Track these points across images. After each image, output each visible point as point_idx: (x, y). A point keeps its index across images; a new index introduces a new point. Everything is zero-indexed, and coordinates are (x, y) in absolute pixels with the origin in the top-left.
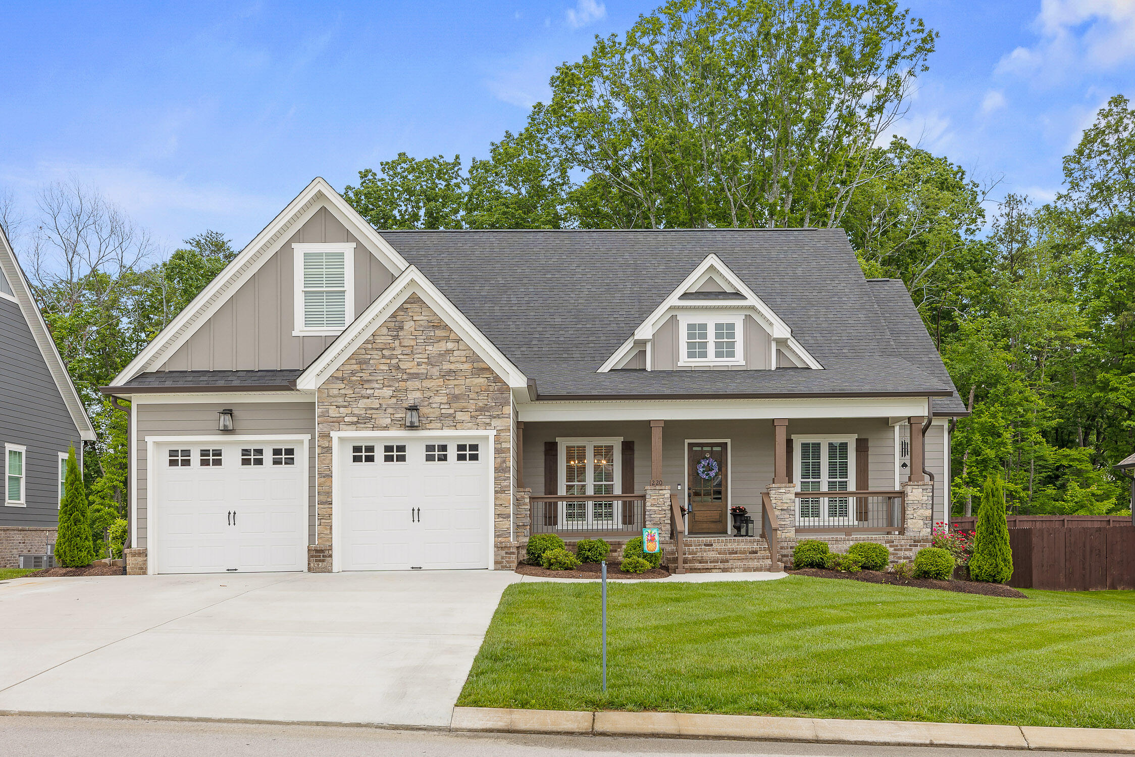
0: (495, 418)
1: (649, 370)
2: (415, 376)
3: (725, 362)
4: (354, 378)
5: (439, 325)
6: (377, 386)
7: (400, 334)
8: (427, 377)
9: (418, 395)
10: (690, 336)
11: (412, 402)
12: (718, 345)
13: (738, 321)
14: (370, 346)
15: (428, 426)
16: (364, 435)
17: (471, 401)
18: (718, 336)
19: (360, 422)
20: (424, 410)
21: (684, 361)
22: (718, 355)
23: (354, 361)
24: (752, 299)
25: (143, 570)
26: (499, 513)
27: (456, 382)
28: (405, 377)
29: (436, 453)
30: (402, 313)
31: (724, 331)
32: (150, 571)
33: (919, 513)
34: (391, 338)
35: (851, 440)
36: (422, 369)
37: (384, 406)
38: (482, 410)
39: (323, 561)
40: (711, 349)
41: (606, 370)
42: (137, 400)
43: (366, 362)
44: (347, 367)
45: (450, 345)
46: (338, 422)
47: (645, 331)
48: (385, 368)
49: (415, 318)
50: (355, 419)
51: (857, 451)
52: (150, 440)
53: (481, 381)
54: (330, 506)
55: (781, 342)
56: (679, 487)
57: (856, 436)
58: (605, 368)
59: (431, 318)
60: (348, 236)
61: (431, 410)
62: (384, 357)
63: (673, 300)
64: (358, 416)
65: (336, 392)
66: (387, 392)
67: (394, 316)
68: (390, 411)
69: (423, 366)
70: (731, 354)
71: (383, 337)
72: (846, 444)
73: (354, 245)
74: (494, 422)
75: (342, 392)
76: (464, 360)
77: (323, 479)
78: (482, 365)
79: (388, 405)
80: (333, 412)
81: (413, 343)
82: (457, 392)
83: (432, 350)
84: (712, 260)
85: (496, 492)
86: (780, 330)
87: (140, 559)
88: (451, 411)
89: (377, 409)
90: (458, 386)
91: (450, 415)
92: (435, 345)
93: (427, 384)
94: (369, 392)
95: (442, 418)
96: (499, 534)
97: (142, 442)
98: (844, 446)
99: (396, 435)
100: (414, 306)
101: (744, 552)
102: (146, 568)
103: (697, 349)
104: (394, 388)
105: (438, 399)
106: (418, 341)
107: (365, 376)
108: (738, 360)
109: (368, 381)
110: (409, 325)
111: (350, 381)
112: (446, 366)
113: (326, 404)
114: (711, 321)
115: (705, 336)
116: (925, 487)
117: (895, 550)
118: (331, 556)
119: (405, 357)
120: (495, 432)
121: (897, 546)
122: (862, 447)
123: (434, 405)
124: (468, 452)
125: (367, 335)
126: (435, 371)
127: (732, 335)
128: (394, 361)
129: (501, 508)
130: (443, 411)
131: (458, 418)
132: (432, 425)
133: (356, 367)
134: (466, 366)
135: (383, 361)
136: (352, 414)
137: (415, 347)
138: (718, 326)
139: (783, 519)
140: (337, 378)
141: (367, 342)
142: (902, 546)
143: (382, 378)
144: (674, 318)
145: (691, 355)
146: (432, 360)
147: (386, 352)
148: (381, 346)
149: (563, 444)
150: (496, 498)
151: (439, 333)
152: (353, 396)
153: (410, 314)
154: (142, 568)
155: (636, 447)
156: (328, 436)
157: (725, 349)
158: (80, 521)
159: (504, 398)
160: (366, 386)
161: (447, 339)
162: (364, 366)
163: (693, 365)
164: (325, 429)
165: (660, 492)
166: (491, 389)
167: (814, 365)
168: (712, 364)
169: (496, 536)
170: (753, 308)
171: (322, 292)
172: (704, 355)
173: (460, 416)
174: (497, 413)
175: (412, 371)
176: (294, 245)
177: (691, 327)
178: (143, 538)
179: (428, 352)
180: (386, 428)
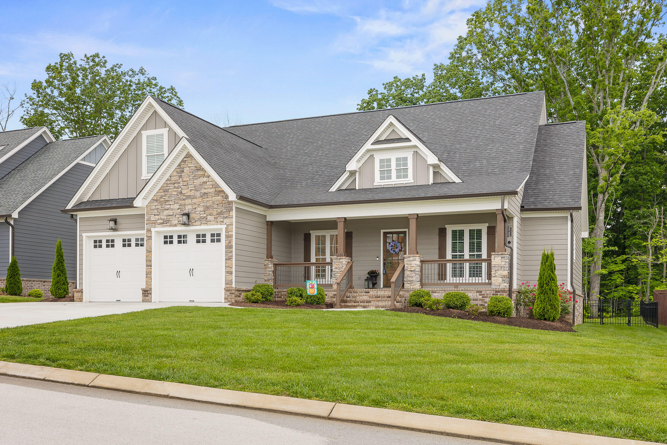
0: (225, 218)
1: (357, 188)
2: (189, 197)
3: (403, 181)
4: (162, 200)
5: (200, 168)
6: (172, 203)
7: (182, 174)
8: (194, 197)
9: (190, 207)
10: (381, 167)
11: (187, 211)
12: (398, 171)
13: (409, 155)
14: (169, 182)
15: (194, 224)
16: (167, 230)
17: (215, 209)
18: (397, 165)
19: (165, 222)
20: (192, 216)
21: (378, 182)
22: (398, 177)
23: (162, 191)
24: (415, 141)
25: (81, 300)
26: (227, 271)
27: (207, 199)
28: (184, 198)
29: (201, 238)
30: (183, 163)
31: (402, 162)
32: (84, 300)
33: (499, 273)
34: (178, 177)
35: (484, 228)
36: (192, 193)
37: (175, 214)
38: (219, 214)
39: (147, 296)
40: (394, 174)
41: (334, 190)
42: (80, 215)
43: (167, 191)
44: (159, 194)
45: (205, 179)
46: (154, 223)
47: (352, 166)
48: (175, 193)
49: (189, 166)
50: (162, 221)
51: (488, 234)
52: (84, 235)
53: (219, 198)
54: (151, 267)
55: (435, 166)
56: (378, 259)
57: (487, 225)
58: (334, 189)
59: (196, 165)
60: (166, 125)
61: (196, 215)
62: (175, 187)
63: (368, 145)
64: (163, 220)
65: (154, 207)
66: (177, 206)
67: (179, 165)
68: (177, 216)
69: (193, 191)
70: (406, 176)
71: (175, 177)
72: (481, 230)
73: (168, 129)
74: (226, 221)
75: (157, 207)
76: (211, 187)
77: (148, 253)
78: (219, 189)
79: (176, 213)
80: (153, 218)
81: (188, 179)
82: (208, 205)
83: (198, 182)
84: (391, 119)
85: (226, 259)
86: (432, 159)
87: (80, 294)
88: (205, 215)
89: (172, 215)
90: (209, 201)
91: (205, 217)
92: (198, 179)
93: (194, 201)
94: (168, 206)
95: (201, 219)
96: (228, 282)
97: (81, 236)
98: (479, 232)
99: (181, 229)
100: (188, 159)
101: (384, 297)
102: (82, 299)
103: (386, 173)
104: (179, 204)
105: (199, 209)
106: (190, 178)
107: (166, 198)
108: (410, 180)
109: (168, 201)
110: (186, 170)
111: (160, 201)
112: (203, 191)
113: (150, 214)
114: (393, 156)
115: (389, 166)
116: (503, 256)
117: (483, 297)
118: (151, 294)
119: (185, 187)
120: (225, 226)
121: (484, 295)
122: (491, 231)
123: (197, 213)
124: (216, 238)
125: (167, 176)
126: (198, 194)
127: (406, 164)
128: (180, 189)
129: (228, 268)
130: (201, 215)
131: (208, 219)
132: (196, 224)
133: (162, 194)
134: (213, 190)
135: (175, 190)
136: (161, 219)
137: (189, 181)
138: (398, 160)
139: (412, 277)
140: (154, 200)
141: (168, 180)
142: (487, 294)
143: (174, 199)
144: (372, 156)
145: (382, 178)
146: (197, 188)
147: (176, 185)
148: (173, 182)
149: (314, 234)
150: (226, 263)
151: (200, 173)
152: (161, 209)
153: (187, 164)
154: (80, 299)
155: (354, 235)
156: (150, 230)
157: (402, 172)
158: (60, 275)
159: (230, 207)
160: (167, 204)
161: (204, 176)
162: (166, 193)
163: (382, 184)
164: (149, 227)
165: (340, 260)
166: (224, 202)
167: (457, 180)
168: (393, 183)
169: (226, 284)
170: (416, 146)
171: (154, 155)
172: (389, 178)
173: (209, 218)
174: (226, 215)
175: (187, 194)
176: (142, 132)
177: (382, 161)
178: (81, 284)
179: (195, 184)
180: (176, 225)
